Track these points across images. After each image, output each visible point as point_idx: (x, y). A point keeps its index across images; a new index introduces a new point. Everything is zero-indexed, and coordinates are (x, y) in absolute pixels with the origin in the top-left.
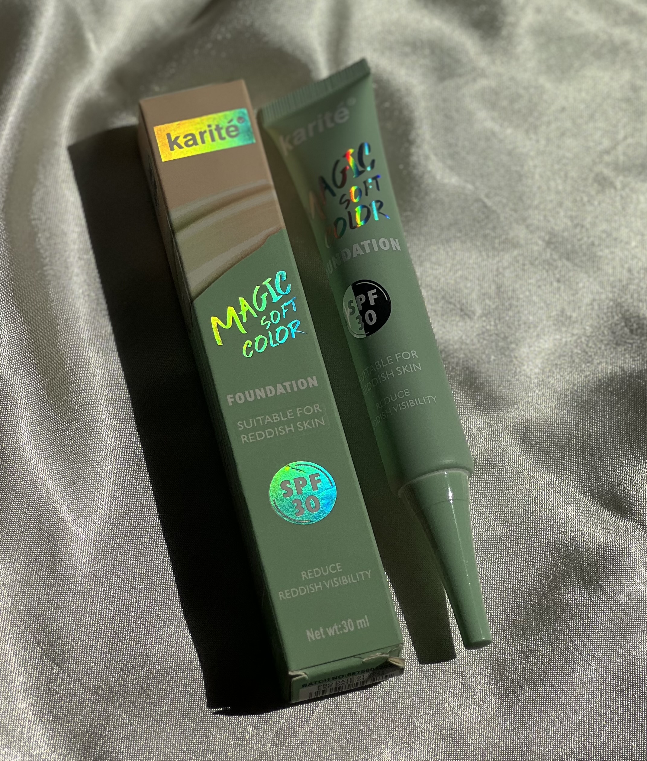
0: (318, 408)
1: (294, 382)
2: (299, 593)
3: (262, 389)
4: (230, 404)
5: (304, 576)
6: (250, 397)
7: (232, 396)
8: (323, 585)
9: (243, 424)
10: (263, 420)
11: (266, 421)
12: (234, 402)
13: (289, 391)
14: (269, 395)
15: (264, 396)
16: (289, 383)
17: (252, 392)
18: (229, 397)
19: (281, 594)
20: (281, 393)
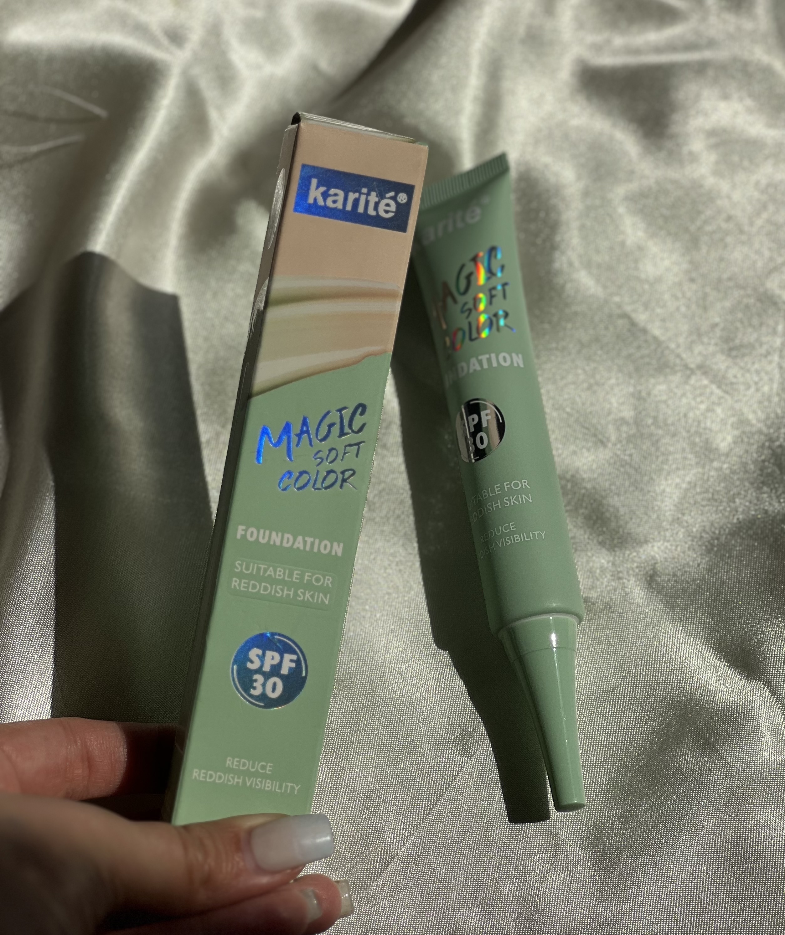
0: (329, 582)
1: (317, 541)
2: (215, 780)
3: (280, 534)
4: (239, 537)
5: (228, 762)
6: (263, 538)
7: (244, 528)
8: (244, 782)
9: (241, 565)
10: (265, 570)
11: (268, 573)
12: (244, 536)
13: (308, 548)
14: (285, 544)
15: (278, 543)
16: (312, 539)
17: (267, 532)
18: (241, 528)
19: (196, 772)
20: (298, 548)
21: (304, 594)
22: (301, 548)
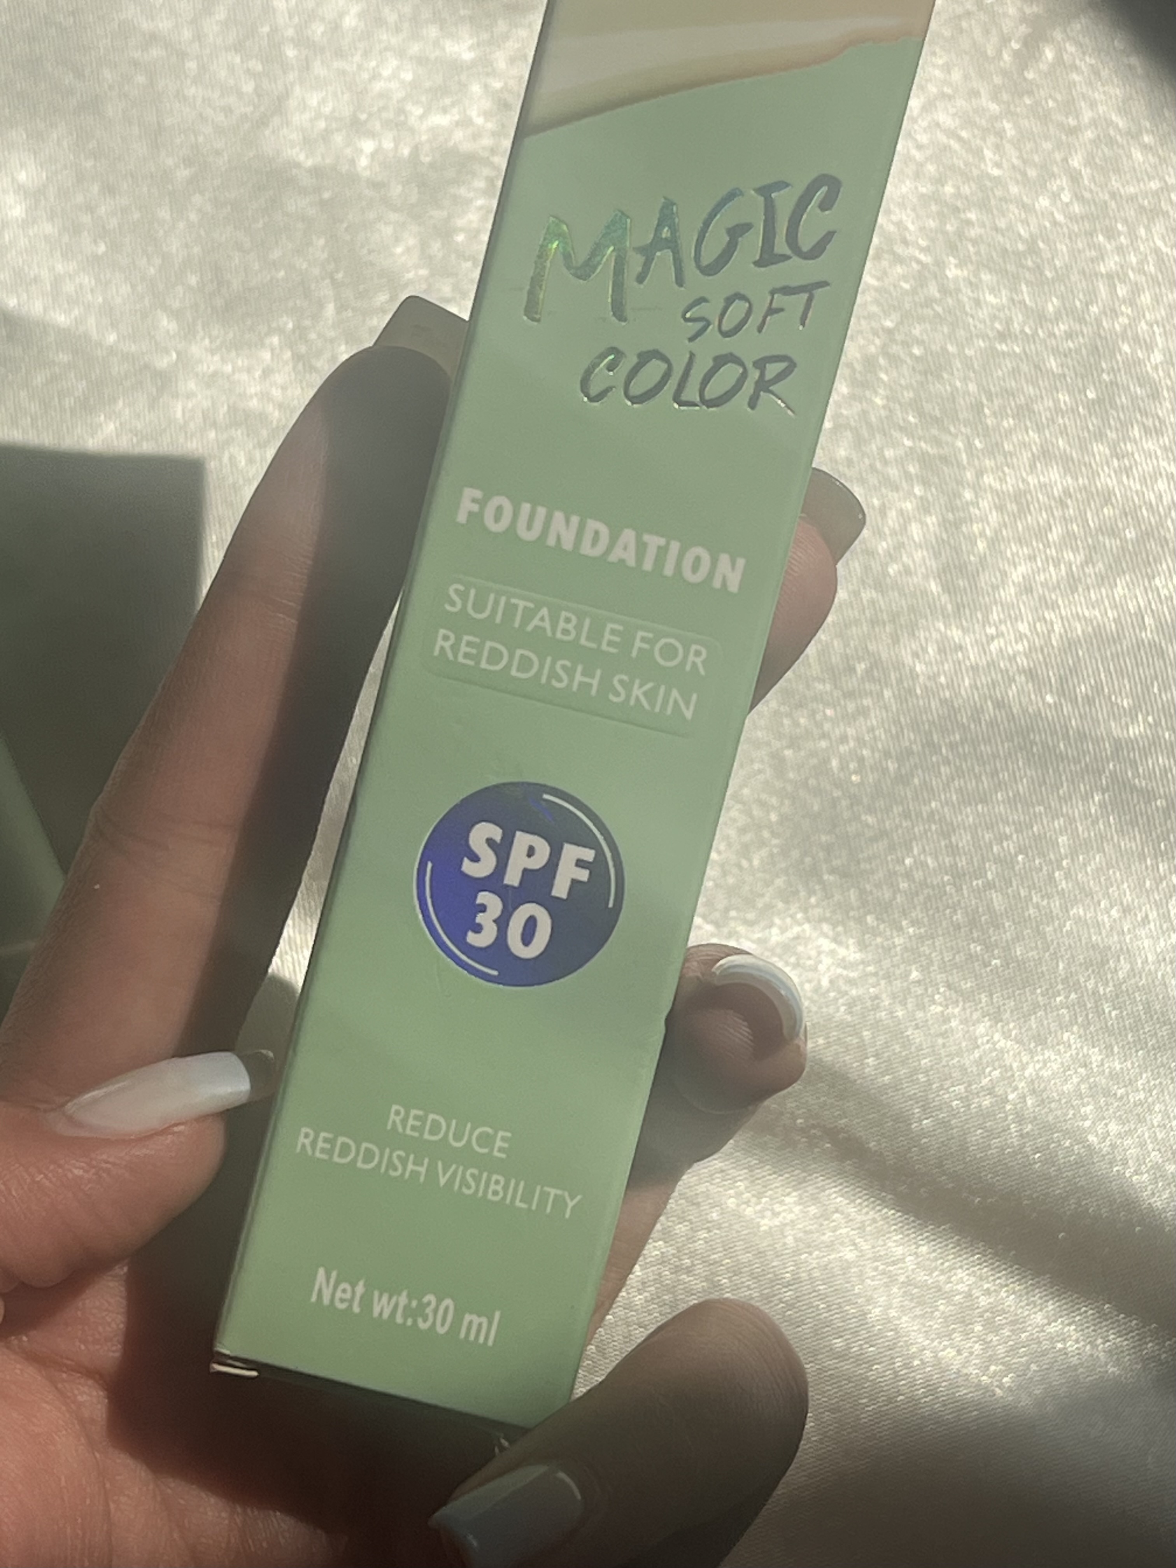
0: (699, 660)
3: (575, 520)
5: (394, 1117)
6: (529, 527)
7: (478, 494)
9: (464, 596)
10: (528, 615)
11: (536, 622)
12: (476, 518)
18: (469, 495)
19: (307, 1136)
20: (622, 561)
21: (628, 686)
22: (631, 562)
